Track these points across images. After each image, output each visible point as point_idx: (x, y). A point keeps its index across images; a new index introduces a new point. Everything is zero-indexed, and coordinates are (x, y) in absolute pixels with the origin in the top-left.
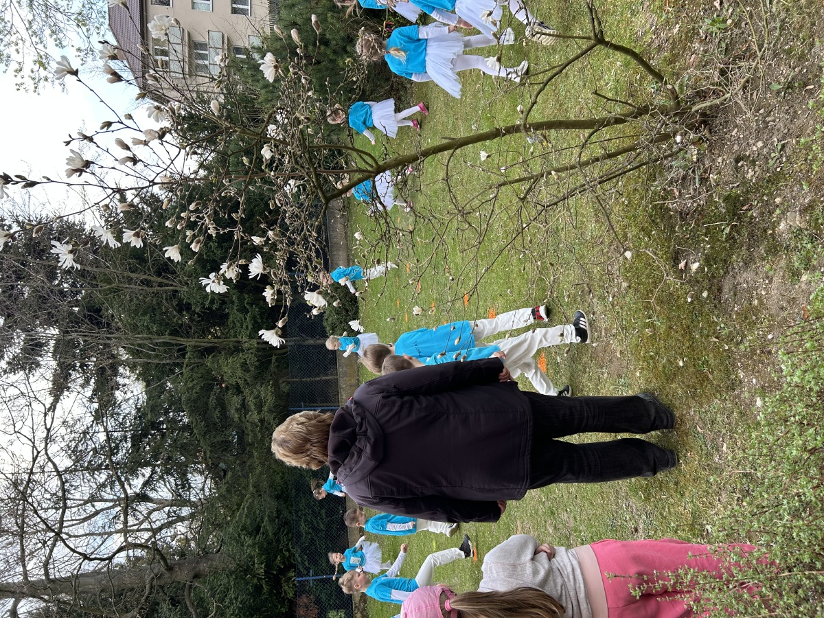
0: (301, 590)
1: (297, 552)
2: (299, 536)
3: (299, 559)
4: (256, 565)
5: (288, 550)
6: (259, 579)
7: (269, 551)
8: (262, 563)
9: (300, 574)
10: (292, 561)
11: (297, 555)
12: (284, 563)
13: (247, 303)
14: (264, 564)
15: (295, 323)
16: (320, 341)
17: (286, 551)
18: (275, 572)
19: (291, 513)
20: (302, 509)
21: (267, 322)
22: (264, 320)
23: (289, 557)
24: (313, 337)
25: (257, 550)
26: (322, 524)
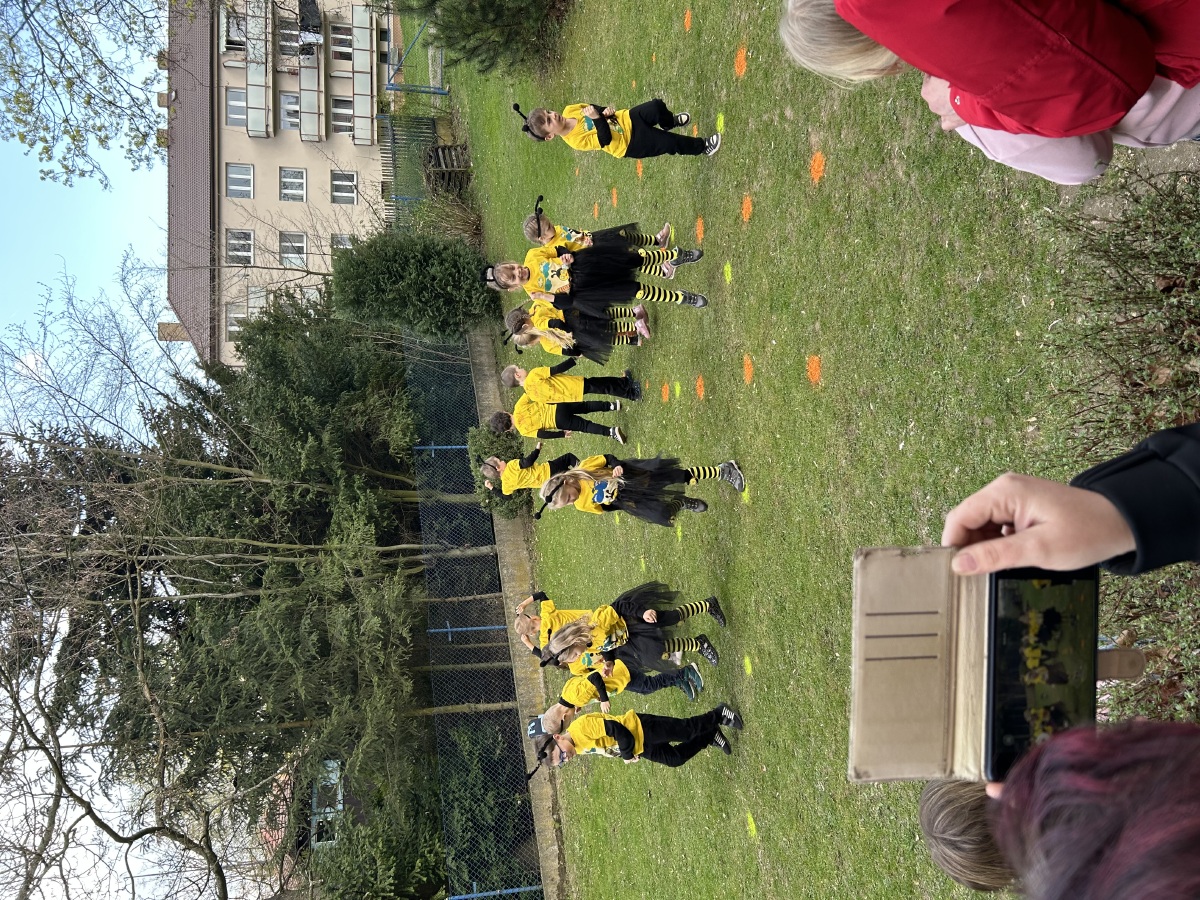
1: (449, 855)
7: (401, 853)
8: (390, 869)
10: (442, 872)
12: (427, 875)
13: (359, 488)
14: (392, 870)
15: (431, 527)
16: (471, 552)
17: (430, 852)
18: (412, 889)
19: (436, 795)
20: (454, 788)
21: (389, 518)
22: (385, 515)
23: (436, 867)
24: (460, 544)
25: (380, 846)
26: (489, 816)
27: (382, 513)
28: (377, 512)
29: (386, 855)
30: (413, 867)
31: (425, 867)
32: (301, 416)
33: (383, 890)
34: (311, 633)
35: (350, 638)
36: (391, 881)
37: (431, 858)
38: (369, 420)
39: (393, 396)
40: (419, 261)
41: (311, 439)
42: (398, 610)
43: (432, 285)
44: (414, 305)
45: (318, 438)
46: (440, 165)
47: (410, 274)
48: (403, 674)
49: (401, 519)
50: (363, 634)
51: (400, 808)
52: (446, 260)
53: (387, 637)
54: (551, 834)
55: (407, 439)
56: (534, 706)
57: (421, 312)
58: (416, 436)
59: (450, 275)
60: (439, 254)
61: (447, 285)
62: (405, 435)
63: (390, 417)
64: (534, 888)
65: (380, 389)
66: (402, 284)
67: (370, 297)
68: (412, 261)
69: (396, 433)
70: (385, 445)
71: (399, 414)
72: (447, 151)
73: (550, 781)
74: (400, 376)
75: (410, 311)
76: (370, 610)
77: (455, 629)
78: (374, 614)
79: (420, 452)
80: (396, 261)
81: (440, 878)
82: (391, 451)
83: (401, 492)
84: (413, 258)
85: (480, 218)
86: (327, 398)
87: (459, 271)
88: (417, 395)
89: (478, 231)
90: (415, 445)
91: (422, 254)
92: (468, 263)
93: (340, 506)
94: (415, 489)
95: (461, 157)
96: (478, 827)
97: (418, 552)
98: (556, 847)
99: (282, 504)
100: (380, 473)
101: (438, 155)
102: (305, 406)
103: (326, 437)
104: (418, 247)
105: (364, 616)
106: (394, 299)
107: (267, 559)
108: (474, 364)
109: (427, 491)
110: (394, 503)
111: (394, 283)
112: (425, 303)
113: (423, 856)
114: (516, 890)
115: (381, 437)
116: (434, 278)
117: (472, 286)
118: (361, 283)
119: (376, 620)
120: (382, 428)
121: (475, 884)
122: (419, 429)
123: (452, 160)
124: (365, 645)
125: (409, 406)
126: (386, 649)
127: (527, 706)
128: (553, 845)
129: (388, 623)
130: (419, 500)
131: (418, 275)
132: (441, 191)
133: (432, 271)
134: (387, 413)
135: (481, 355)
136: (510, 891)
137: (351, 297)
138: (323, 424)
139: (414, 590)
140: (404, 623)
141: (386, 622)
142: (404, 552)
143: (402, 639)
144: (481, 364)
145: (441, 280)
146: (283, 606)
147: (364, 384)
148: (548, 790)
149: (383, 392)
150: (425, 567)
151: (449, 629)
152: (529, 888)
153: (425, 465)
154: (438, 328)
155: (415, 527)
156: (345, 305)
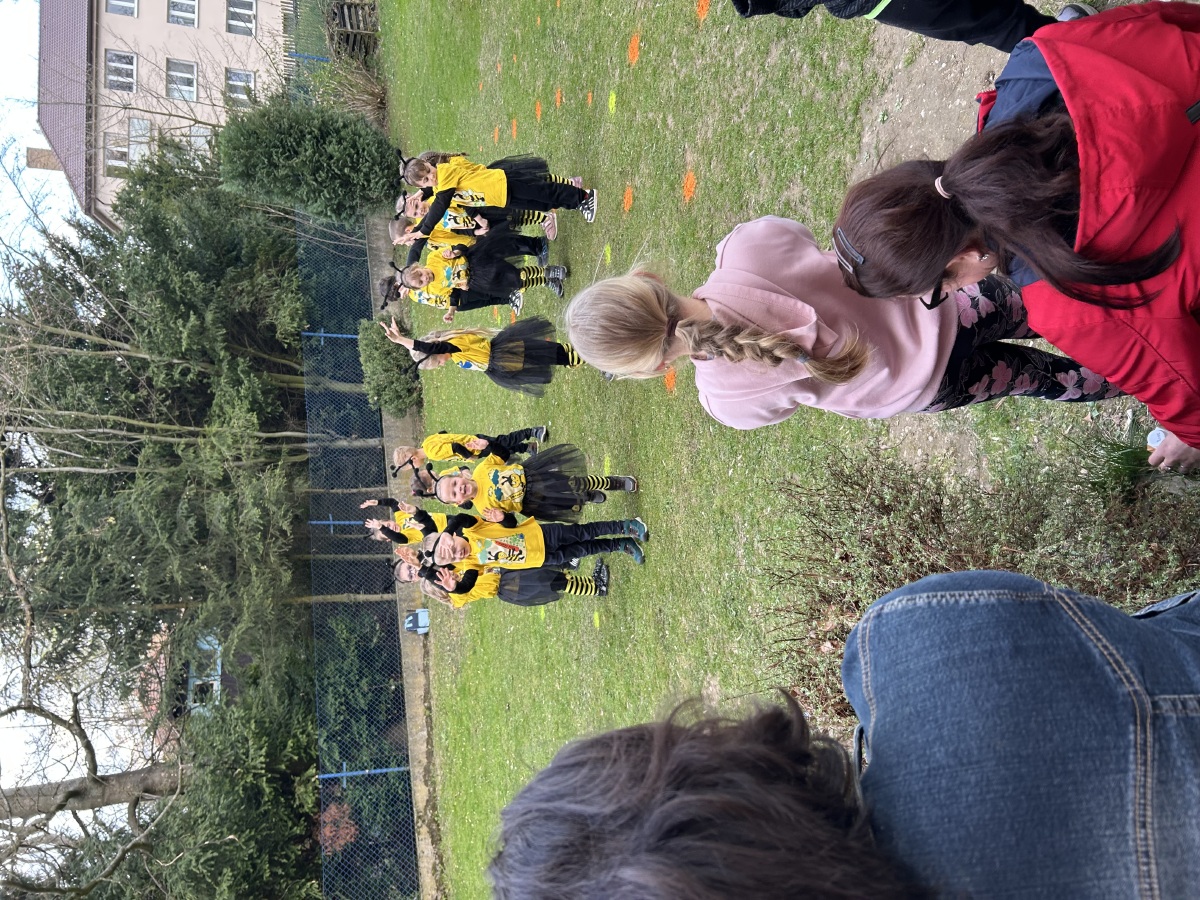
1: (321, 736)
3: (325, 747)
4: (252, 753)
5: (307, 733)
6: (257, 776)
7: (273, 734)
8: (261, 749)
10: (313, 751)
11: (321, 742)
12: (298, 754)
13: (242, 371)
14: (264, 750)
15: (318, 415)
16: (359, 443)
17: (302, 733)
18: (283, 767)
19: (311, 680)
20: (329, 675)
21: (273, 404)
22: (269, 401)
23: (308, 746)
24: (347, 434)
25: (253, 727)
26: (362, 701)
27: (266, 398)
28: (260, 398)
29: (258, 736)
30: (285, 746)
31: (297, 747)
32: (183, 292)
33: (255, 767)
34: (188, 518)
35: (229, 526)
36: (262, 759)
37: (303, 739)
38: (256, 300)
39: (283, 275)
40: (315, 137)
41: (193, 318)
42: (278, 503)
43: (329, 165)
44: (308, 184)
45: (201, 317)
46: (345, 26)
47: (306, 150)
48: (282, 564)
49: (285, 405)
50: (242, 524)
51: (274, 692)
52: (345, 139)
53: (266, 527)
54: (421, 720)
55: (295, 325)
56: (413, 600)
57: (316, 192)
58: (305, 322)
59: (349, 155)
60: (338, 131)
61: (345, 165)
62: (293, 319)
63: (278, 298)
64: (402, 769)
65: (269, 267)
66: (296, 161)
67: (261, 173)
68: (308, 137)
69: (284, 317)
70: (272, 328)
71: (288, 297)
72: (353, 10)
73: (424, 671)
74: (291, 255)
75: (303, 191)
76: (249, 501)
77: (337, 522)
78: (254, 504)
79: (309, 338)
80: (290, 135)
81: (311, 756)
82: (278, 335)
83: (287, 377)
84: (310, 133)
85: (385, 91)
86: (212, 273)
87: (358, 153)
88: (308, 276)
89: (382, 104)
90: (304, 330)
91: (320, 129)
92: (368, 145)
93: (222, 389)
94: (302, 374)
95: (369, 20)
96: (352, 711)
97: (303, 440)
98: (425, 733)
99: (160, 381)
100: (266, 357)
101: (343, 12)
102: (188, 281)
103: (209, 317)
104: (316, 121)
105: (243, 505)
106: (287, 176)
107: (143, 437)
108: (370, 248)
109: (314, 378)
110: (281, 388)
111: (288, 158)
112: (321, 184)
113: (295, 736)
114: (384, 770)
115: (268, 320)
116: (331, 157)
117: (371, 169)
118: (252, 155)
119: (256, 511)
120: (270, 310)
121: (345, 764)
122: (308, 314)
123: (358, 21)
124: (243, 535)
125: (299, 287)
126: (266, 538)
127: (405, 601)
128: (422, 730)
129: (268, 515)
130: (306, 387)
131: (314, 153)
132: (344, 56)
133: (330, 149)
134: (275, 294)
135: (378, 240)
136: (379, 771)
137: (240, 169)
138: (206, 301)
139: (297, 480)
140: (285, 516)
141: (265, 512)
142: (288, 440)
143: (283, 533)
144: (378, 249)
145: (338, 160)
146: (160, 488)
147: (253, 259)
148: (421, 680)
149: (273, 271)
150: (309, 455)
151: (331, 522)
152: (397, 769)
153: (314, 351)
154: (333, 211)
155: (301, 415)
156: (233, 178)
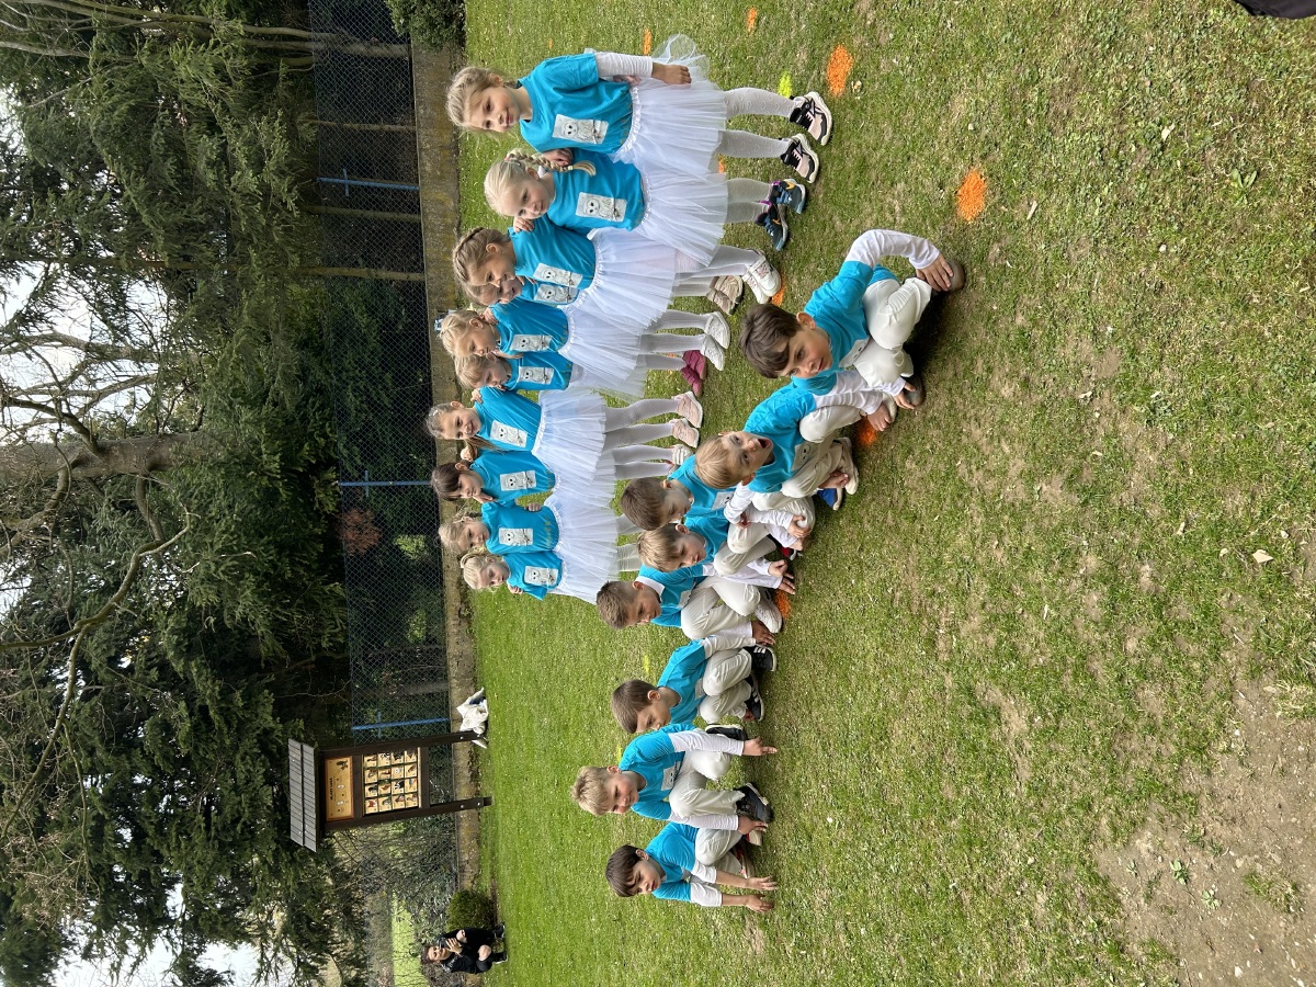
0: (348, 501)
1: (340, 439)
2: (343, 414)
3: (345, 452)
4: (265, 456)
5: (324, 436)
6: (271, 479)
7: (288, 432)
8: (275, 454)
9: (346, 477)
10: (333, 454)
11: (340, 446)
12: (316, 456)
14: (278, 454)
16: (380, 50)
17: (320, 436)
18: (300, 470)
19: (327, 373)
23: (327, 450)
24: (363, 38)
25: (264, 430)
29: (270, 439)
30: (302, 445)
31: (315, 450)
33: (270, 471)
36: (277, 464)
50: (235, 188)
76: (242, 159)
77: (353, 182)
81: (330, 459)
105: (234, 162)
113: (312, 438)
114: (409, 483)
136: (404, 484)
140: (290, 189)
151: (347, 181)
152: (419, 483)
